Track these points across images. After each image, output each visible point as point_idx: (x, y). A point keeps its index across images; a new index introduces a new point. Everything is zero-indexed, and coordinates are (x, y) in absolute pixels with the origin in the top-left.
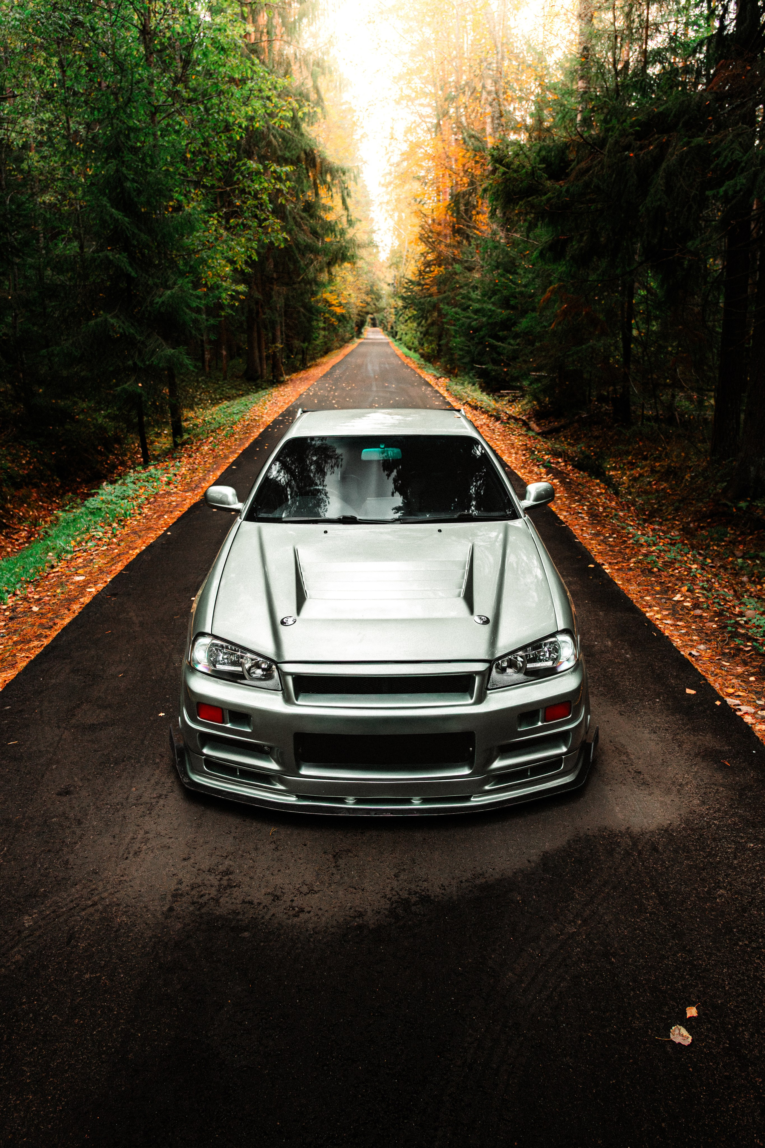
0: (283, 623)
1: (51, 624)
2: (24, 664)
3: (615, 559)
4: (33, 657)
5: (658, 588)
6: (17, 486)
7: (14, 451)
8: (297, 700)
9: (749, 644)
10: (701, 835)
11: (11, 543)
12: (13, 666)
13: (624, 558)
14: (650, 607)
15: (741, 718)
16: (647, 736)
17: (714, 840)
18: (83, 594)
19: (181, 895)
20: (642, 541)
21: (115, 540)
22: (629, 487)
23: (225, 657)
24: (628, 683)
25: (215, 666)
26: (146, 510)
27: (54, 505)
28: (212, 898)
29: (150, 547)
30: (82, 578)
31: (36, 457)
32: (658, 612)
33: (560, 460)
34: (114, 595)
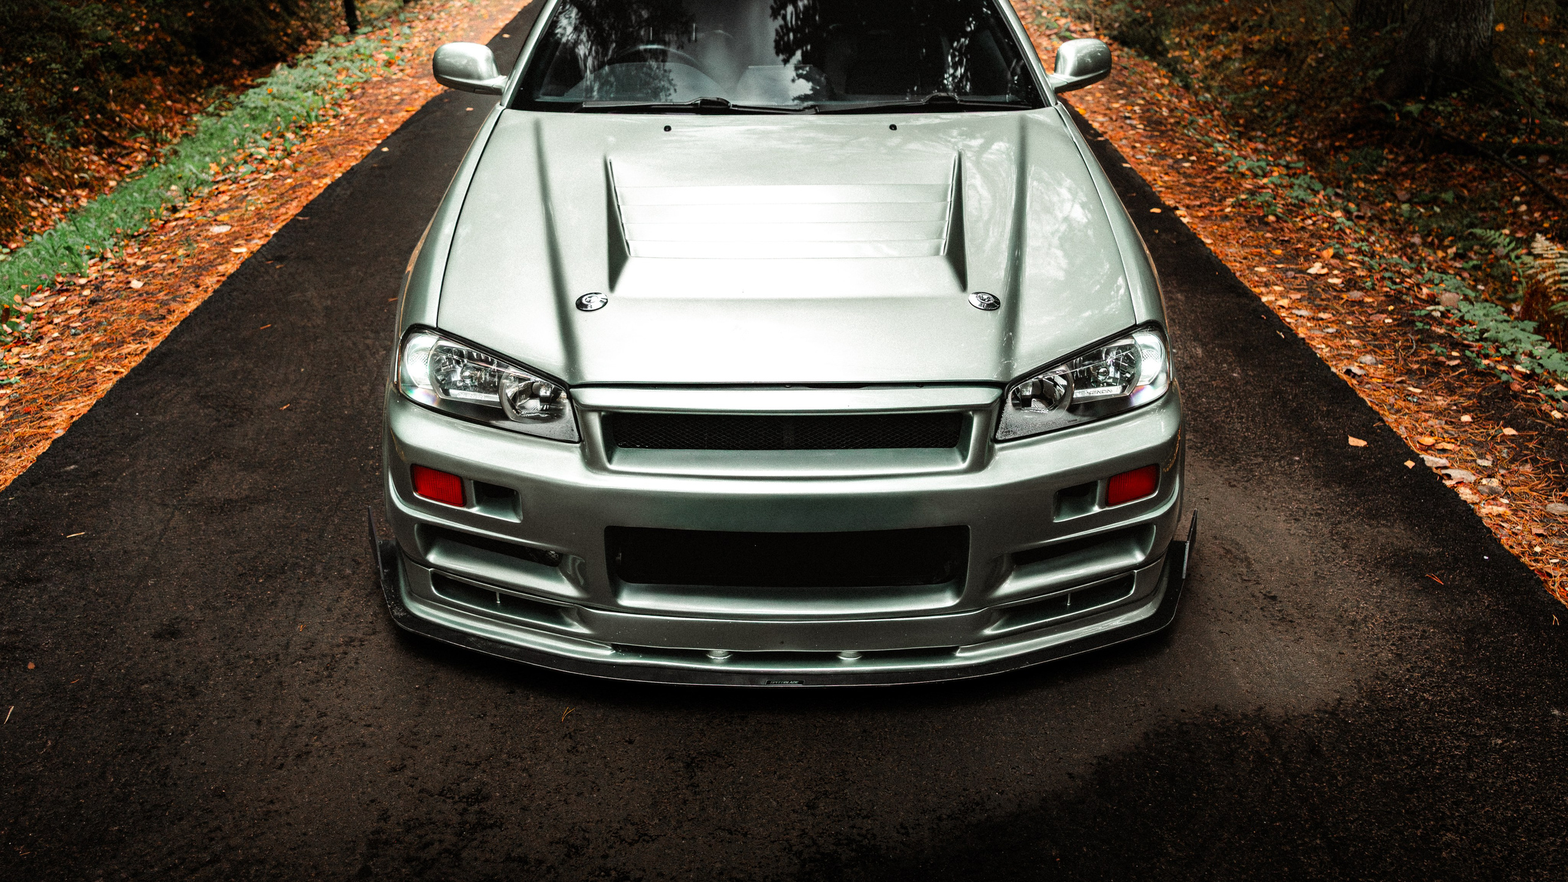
0: (580, 305)
1: (163, 311)
2: (109, 385)
3: (1196, 198)
4: (125, 372)
5: (1279, 252)
6: (128, 73)
7: (119, 10)
8: (610, 460)
9: (1455, 354)
10: (1401, 723)
11: (117, 171)
12: (88, 389)
13: (1212, 197)
14: (1266, 285)
15: (1453, 493)
16: (1282, 526)
17: (1427, 730)
18: (223, 257)
19: (386, 842)
20: (1243, 168)
21: (288, 162)
22: (1205, 78)
23: (467, 373)
24: (1238, 426)
25: (446, 392)
26: (346, 110)
27: (194, 106)
28: (446, 851)
29: (351, 173)
30: (225, 229)
31: (157, 21)
32: (1282, 295)
33: (1087, 27)
34: (280, 259)
